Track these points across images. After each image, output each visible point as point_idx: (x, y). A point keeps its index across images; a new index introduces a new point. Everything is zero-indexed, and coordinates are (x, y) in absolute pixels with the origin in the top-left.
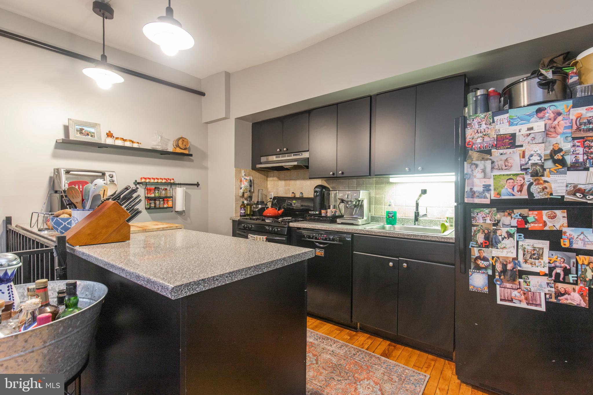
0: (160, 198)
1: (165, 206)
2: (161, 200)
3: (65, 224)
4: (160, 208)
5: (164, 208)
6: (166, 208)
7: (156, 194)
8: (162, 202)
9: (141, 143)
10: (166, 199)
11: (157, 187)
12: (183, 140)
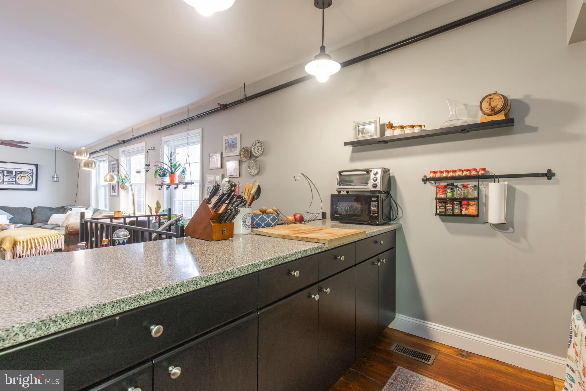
0: (453, 200)
1: (464, 212)
2: (455, 203)
3: (257, 220)
4: (453, 215)
5: (461, 215)
6: (465, 215)
7: (448, 194)
8: (457, 207)
9: (424, 126)
10: (464, 202)
11: (449, 183)
12: (490, 99)
